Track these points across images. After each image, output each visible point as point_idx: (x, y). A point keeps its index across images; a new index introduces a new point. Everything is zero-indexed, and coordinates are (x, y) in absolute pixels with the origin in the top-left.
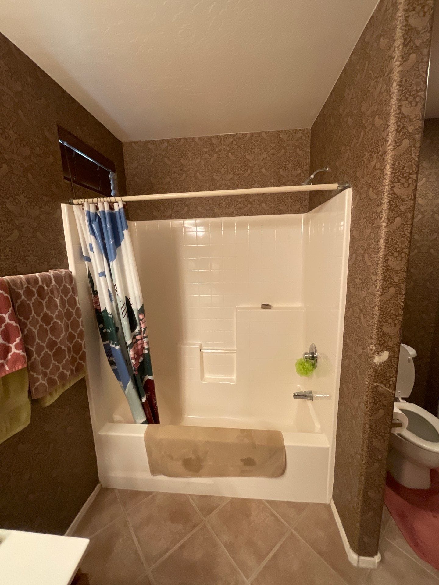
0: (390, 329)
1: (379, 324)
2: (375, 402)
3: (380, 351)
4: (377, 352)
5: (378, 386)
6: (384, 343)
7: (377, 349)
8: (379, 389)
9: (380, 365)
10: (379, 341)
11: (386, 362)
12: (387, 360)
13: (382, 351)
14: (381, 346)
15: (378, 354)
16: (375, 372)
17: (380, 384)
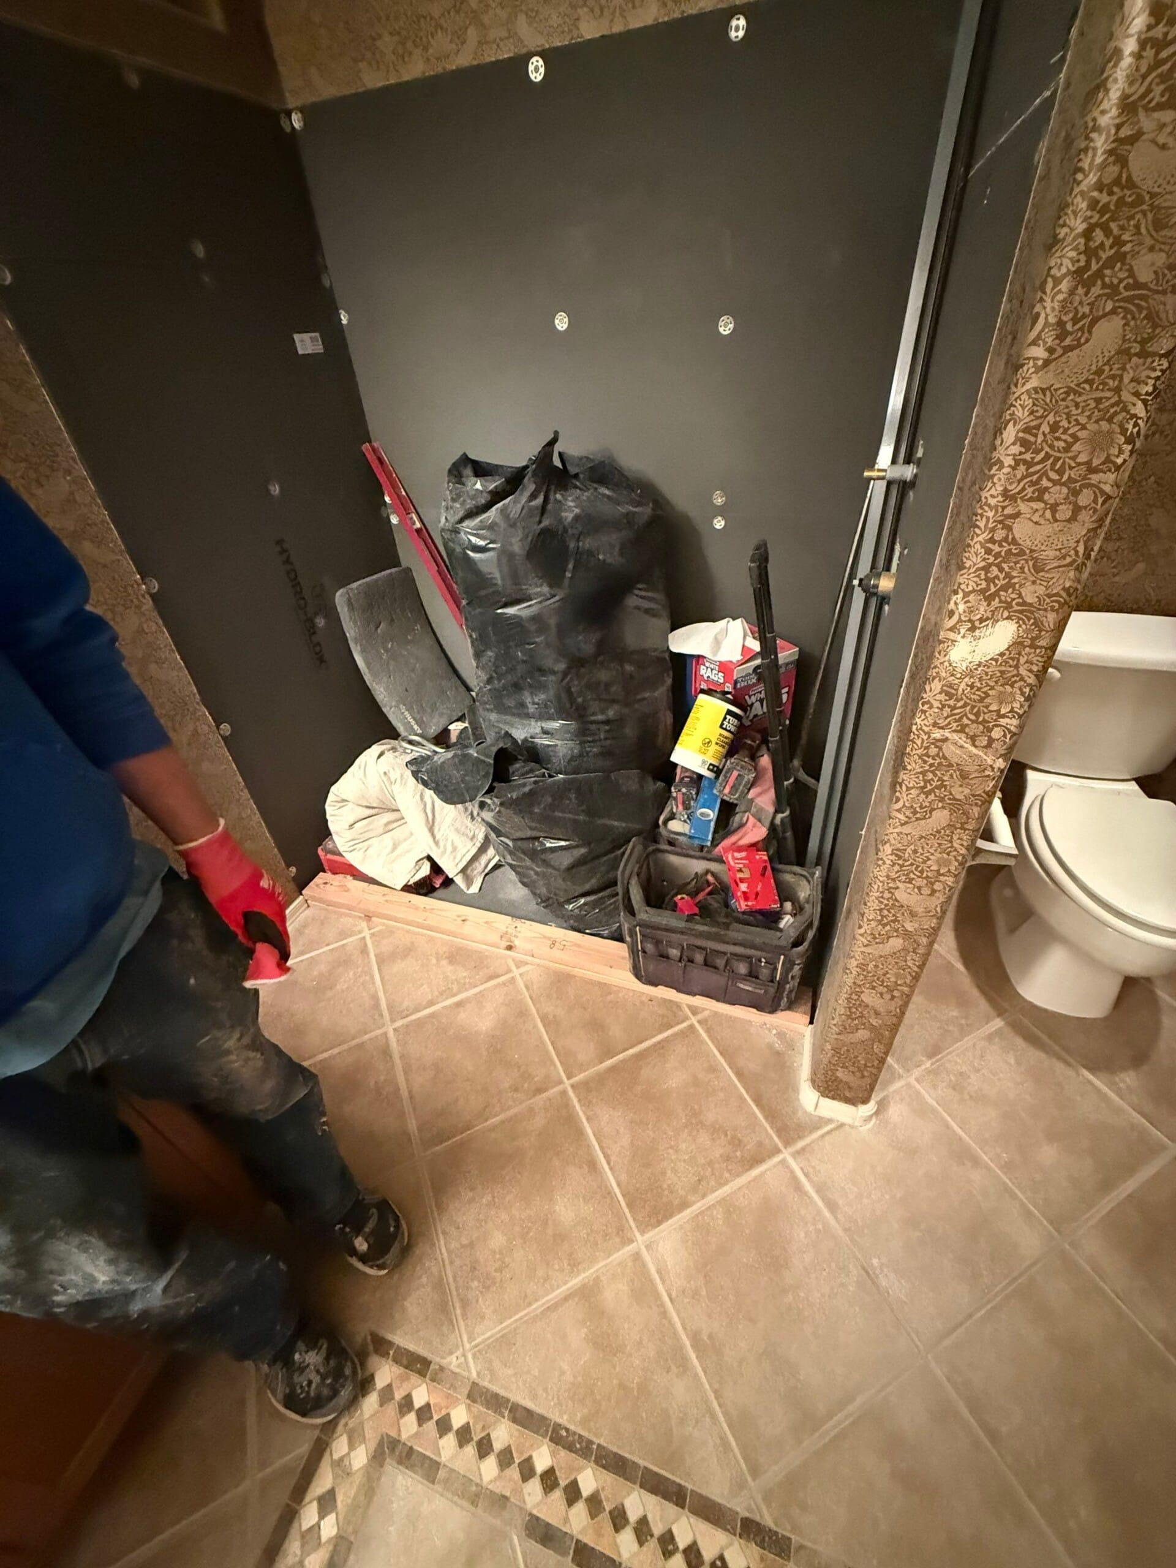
0: (1048, 529)
1: (1004, 508)
2: (925, 787)
3: (981, 620)
4: (970, 621)
5: (945, 740)
6: (1004, 588)
7: (971, 611)
8: (949, 750)
9: (969, 673)
10: (987, 580)
11: (996, 660)
12: (1002, 654)
13: (991, 619)
14: (989, 599)
15: (973, 629)
16: (947, 694)
17: (955, 737)
